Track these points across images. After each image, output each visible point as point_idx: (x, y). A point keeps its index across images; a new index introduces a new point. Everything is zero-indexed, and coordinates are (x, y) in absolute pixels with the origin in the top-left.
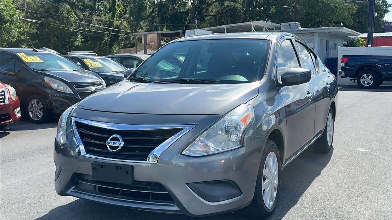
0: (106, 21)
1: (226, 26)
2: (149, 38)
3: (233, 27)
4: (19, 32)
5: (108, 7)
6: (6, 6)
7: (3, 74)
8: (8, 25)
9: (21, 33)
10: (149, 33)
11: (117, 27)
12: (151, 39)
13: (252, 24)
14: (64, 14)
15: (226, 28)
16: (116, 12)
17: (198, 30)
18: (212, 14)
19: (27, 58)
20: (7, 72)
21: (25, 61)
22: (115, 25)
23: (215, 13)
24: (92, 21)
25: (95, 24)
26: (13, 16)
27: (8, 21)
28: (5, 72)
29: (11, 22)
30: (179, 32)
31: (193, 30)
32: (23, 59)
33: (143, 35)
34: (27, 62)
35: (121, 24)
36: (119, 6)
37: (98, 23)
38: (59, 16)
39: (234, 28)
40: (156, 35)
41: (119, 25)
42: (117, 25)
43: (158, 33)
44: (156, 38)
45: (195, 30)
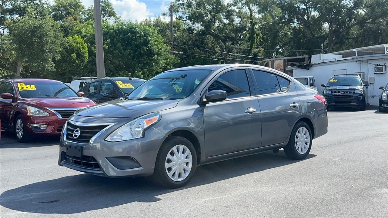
0: (245, 49)
1: (357, 50)
2: (276, 64)
3: (365, 50)
4: (166, 63)
5: (248, 36)
6: (156, 41)
7: (104, 96)
8: (156, 57)
9: (167, 63)
10: (276, 60)
11: (255, 54)
12: (278, 65)
13: (385, 46)
14: (208, 45)
15: (357, 52)
16: (254, 40)
17: (324, 54)
18: (353, 37)
19: (122, 85)
20: (107, 95)
21: (120, 87)
22: (253, 52)
23: (356, 36)
24: (233, 50)
25: (235, 53)
26: (161, 49)
27: (157, 54)
28: (106, 95)
29: (159, 55)
30: (305, 58)
31: (319, 55)
32: (119, 85)
33: (270, 62)
34: (121, 88)
35: (259, 52)
36: (257, 35)
37: (237, 51)
38: (204, 47)
39: (368, 51)
40: (282, 61)
41: (257, 52)
42: (255, 53)
43: (284, 59)
44: (283, 64)
45: (321, 54)
